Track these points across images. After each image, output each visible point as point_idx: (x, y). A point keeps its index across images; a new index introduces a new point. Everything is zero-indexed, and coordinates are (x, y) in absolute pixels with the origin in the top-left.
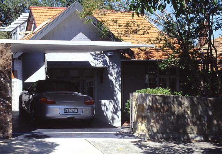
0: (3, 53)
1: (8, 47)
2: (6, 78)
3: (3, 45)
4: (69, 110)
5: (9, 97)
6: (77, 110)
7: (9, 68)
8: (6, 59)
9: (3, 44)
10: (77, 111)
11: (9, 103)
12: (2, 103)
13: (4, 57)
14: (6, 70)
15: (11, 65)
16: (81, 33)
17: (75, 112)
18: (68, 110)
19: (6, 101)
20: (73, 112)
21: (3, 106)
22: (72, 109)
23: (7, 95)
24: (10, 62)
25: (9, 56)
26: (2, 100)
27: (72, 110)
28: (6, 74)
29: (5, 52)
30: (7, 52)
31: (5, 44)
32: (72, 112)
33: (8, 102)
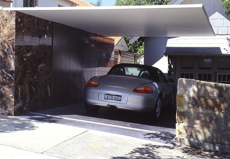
0: (8, 21)
1: (12, 15)
2: (9, 49)
3: (8, 13)
4: (111, 96)
5: (11, 70)
6: (120, 97)
7: (13, 38)
8: (10, 28)
9: (8, 11)
10: (120, 99)
11: (12, 77)
12: (5, 76)
13: (8, 25)
14: (9, 40)
15: (14, 34)
16: (217, 13)
17: (117, 100)
18: (109, 96)
19: (9, 74)
20: (115, 100)
21: (5, 80)
22: (114, 95)
23: (10, 68)
24: (14, 31)
25: (13, 25)
26: (5, 72)
27: (114, 97)
28: (10, 45)
29: (9, 20)
30: (11, 20)
31: (9, 12)
32: (113, 99)
33: (10, 75)
